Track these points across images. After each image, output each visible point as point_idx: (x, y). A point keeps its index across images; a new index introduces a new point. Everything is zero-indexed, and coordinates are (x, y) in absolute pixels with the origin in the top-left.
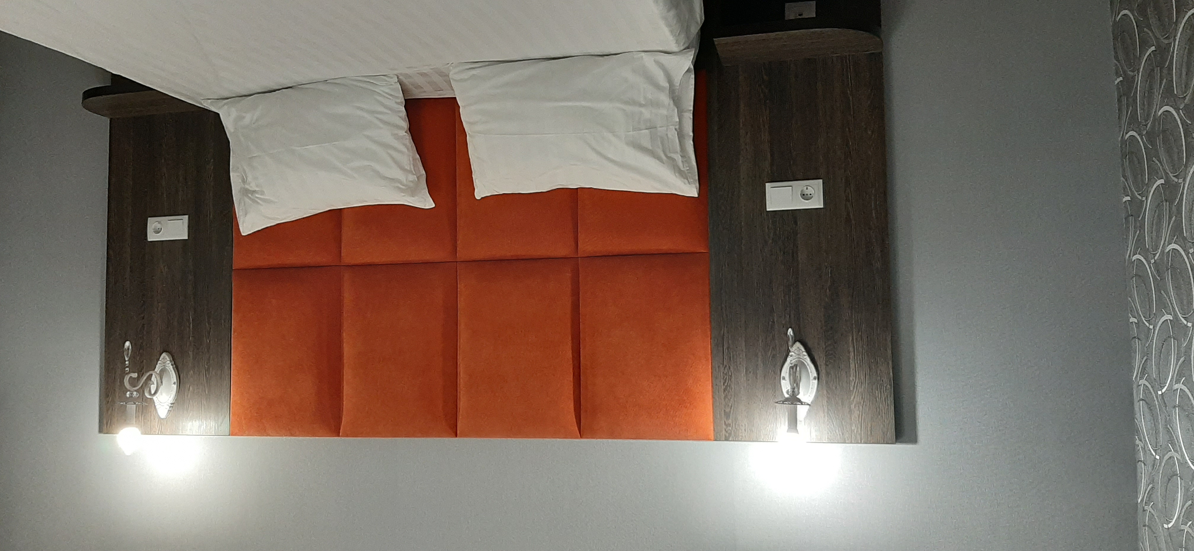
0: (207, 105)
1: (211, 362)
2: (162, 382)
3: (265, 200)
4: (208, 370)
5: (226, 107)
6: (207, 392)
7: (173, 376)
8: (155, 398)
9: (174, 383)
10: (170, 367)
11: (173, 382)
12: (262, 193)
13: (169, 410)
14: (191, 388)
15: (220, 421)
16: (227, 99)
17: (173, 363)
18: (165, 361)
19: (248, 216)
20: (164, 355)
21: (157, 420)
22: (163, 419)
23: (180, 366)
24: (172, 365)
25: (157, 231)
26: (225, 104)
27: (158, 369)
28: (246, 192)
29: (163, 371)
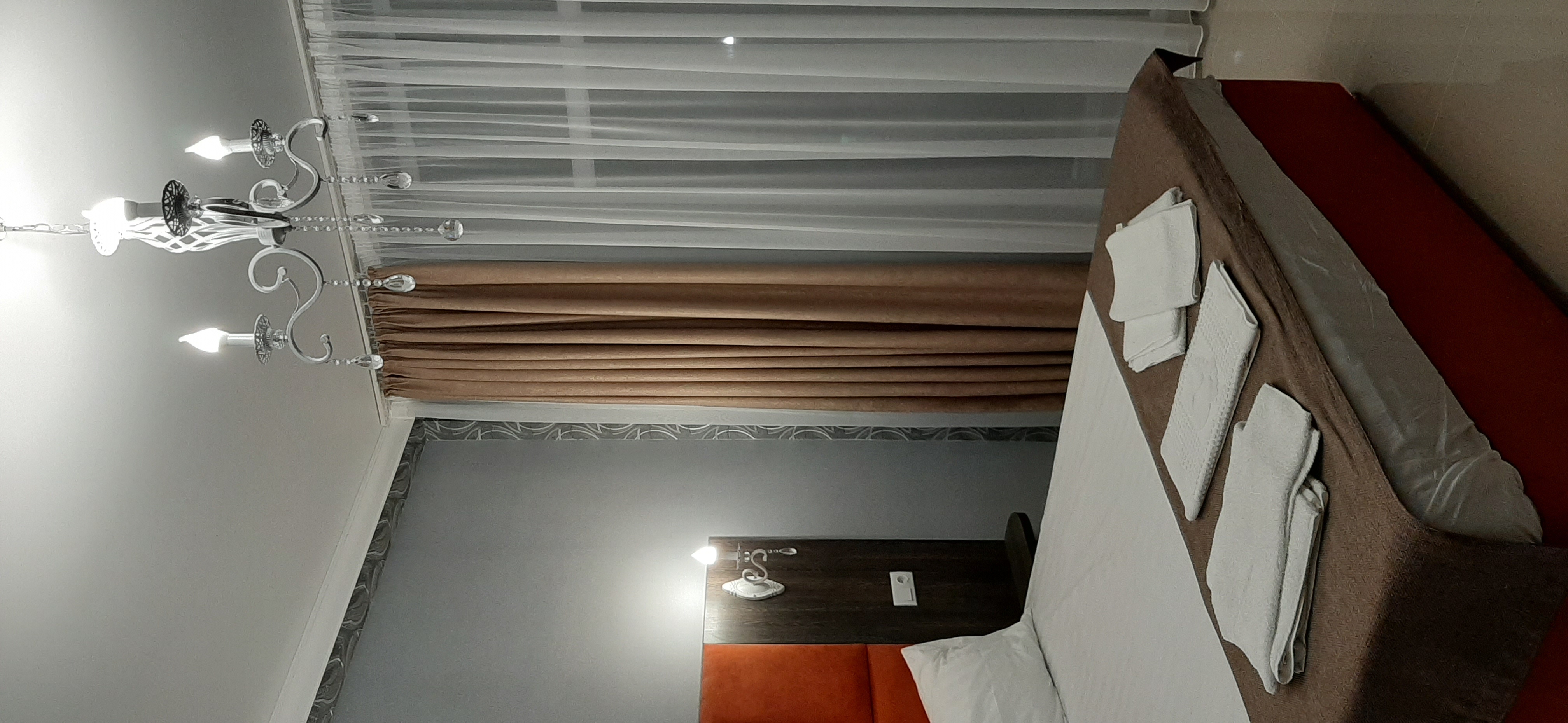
0: (1026, 611)
1: (776, 627)
2: (756, 585)
3: (938, 666)
4: (767, 624)
5: (1025, 627)
6: (746, 624)
7: (760, 595)
8: (743, 579)
9: (755, 596)
10: (770, 592)
11: (756, 594)
12: (945, 663)
13: (729, 592)
14: (751, 610)
15: (717, 636)
16: (1035, 630)
17: (775, 595)
18: (776, 588)
19: (920, 653)
20: (782, 587)
21: (721, 582)
22: (721, 587)
23: (770, 601)
24: (773, 594)
25: (900, 580)
26: (1029, 628)
27: (768, 581)
28: (945, 651)
29: (767, 586)
